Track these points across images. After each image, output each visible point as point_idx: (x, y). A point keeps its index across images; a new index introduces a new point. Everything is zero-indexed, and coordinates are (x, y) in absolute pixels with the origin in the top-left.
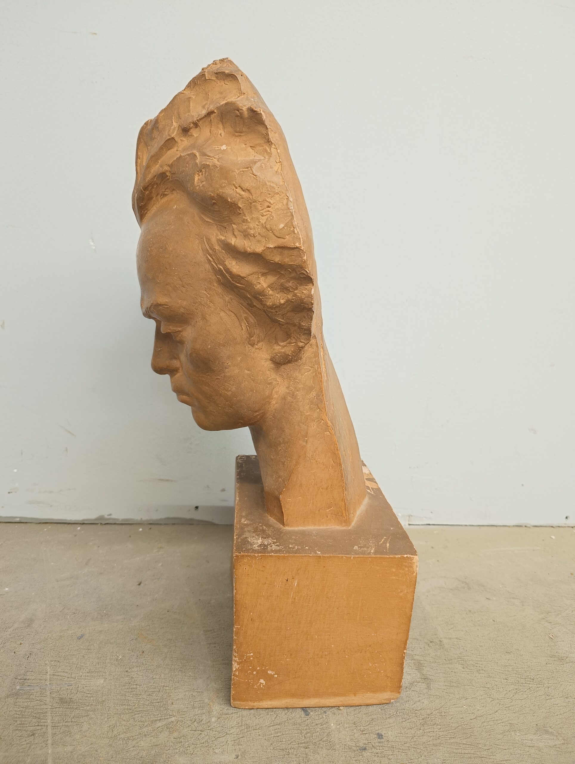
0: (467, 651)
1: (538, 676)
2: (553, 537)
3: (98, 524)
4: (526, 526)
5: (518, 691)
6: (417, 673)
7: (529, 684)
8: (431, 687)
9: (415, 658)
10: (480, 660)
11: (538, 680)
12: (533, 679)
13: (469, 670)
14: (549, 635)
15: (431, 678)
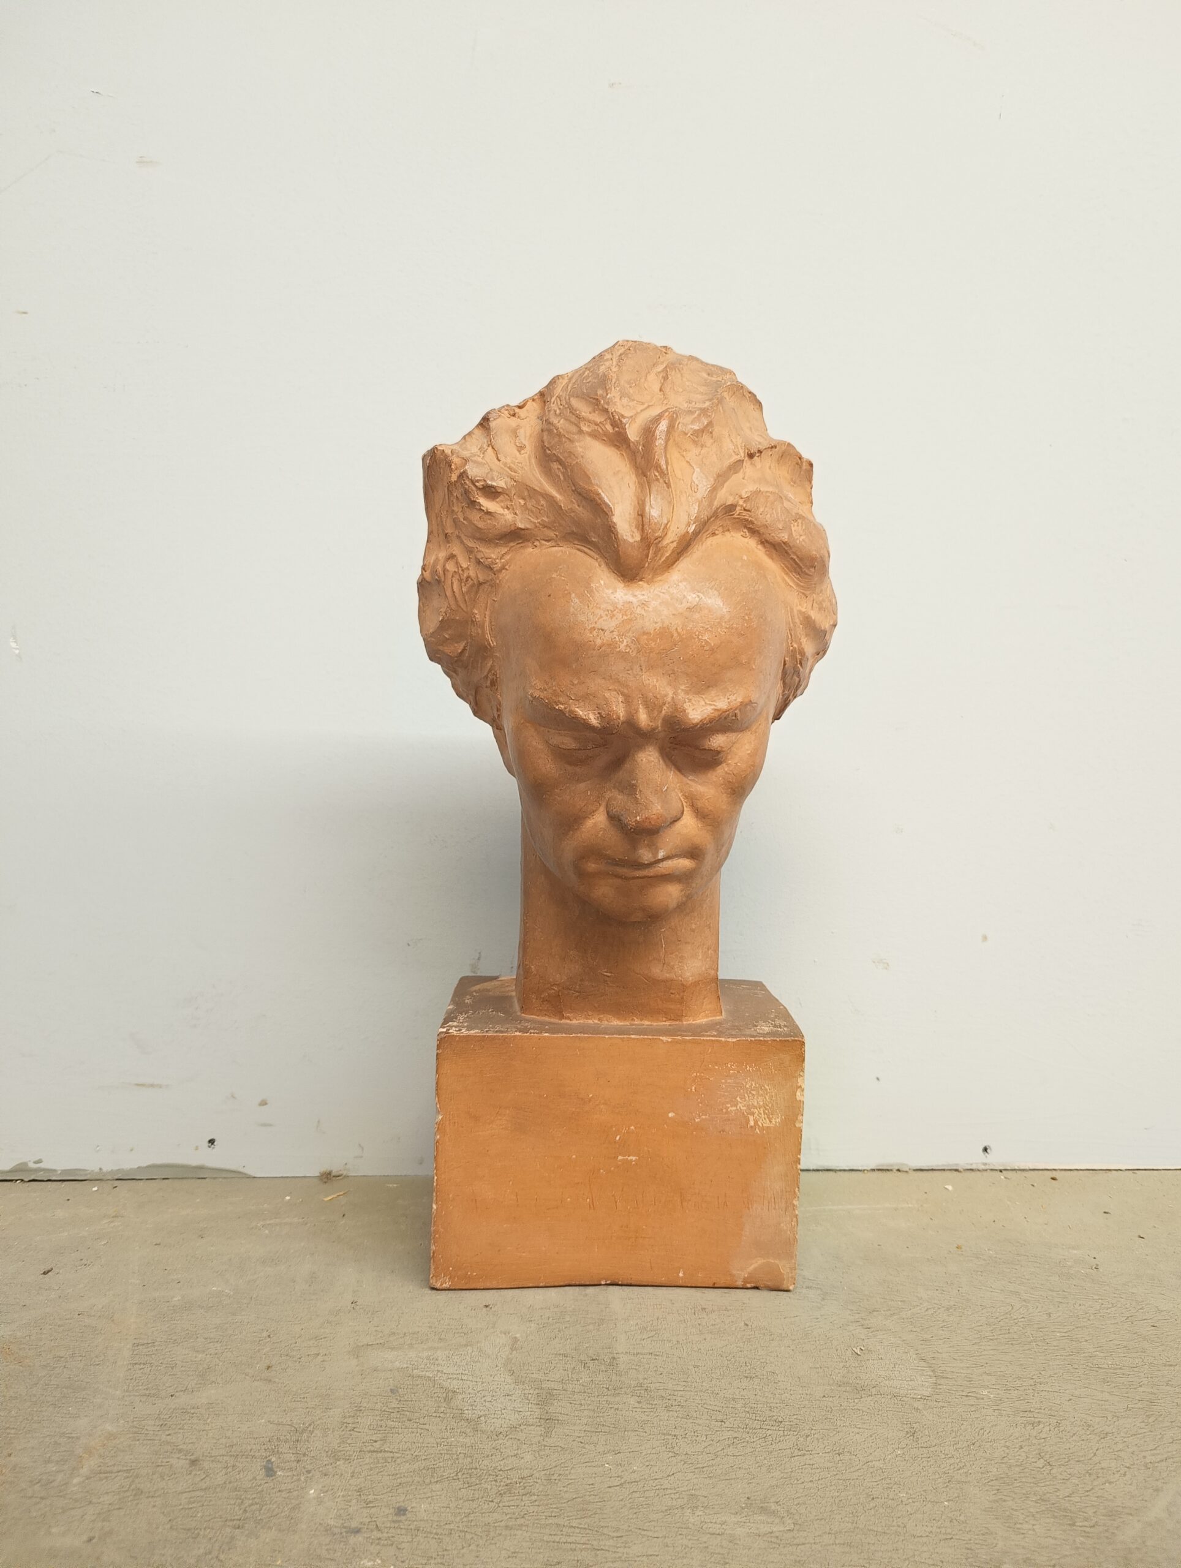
0: (661, 1374)
1: (795, 1417)
2: (950, 1188)
3: (17, 1180)
4: (898, 1170)
5: (738, 1442)
6: (536, 1410)
7: (768, 1429)
8: (553, 1433)
9: (544, 1386)
10: (682, 1389)
11: (791, 1423)
12: (781, 1422)
13: (650, 1406)
14: (854, 1349)
15: (560, 1418)
